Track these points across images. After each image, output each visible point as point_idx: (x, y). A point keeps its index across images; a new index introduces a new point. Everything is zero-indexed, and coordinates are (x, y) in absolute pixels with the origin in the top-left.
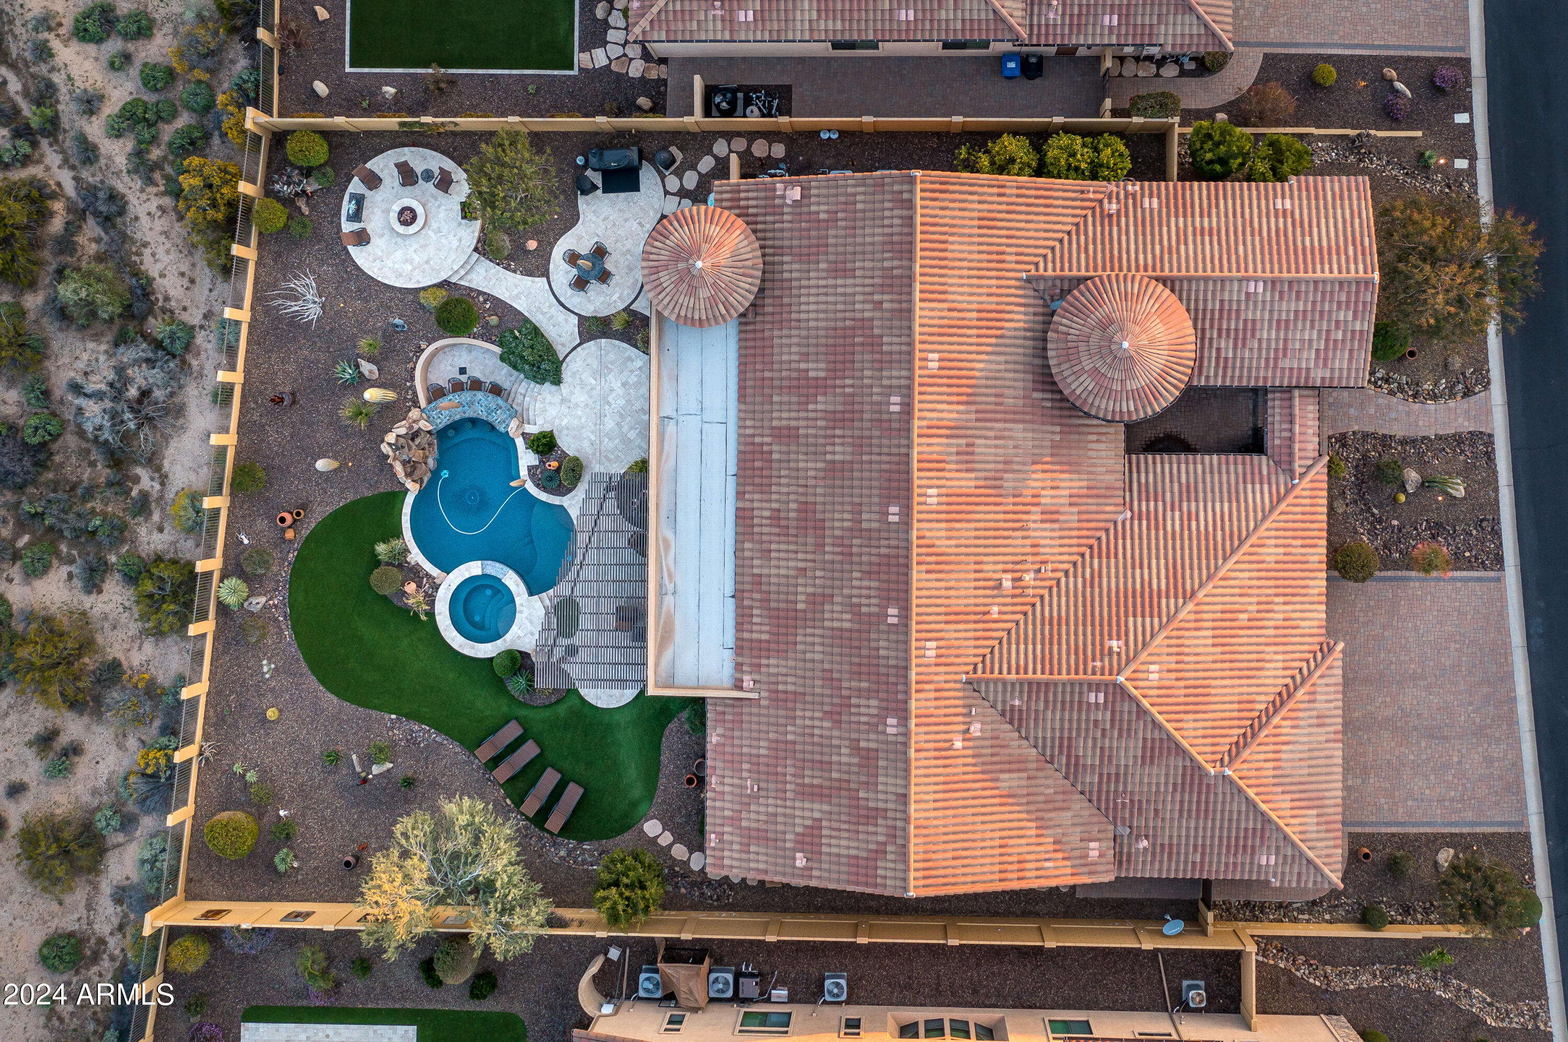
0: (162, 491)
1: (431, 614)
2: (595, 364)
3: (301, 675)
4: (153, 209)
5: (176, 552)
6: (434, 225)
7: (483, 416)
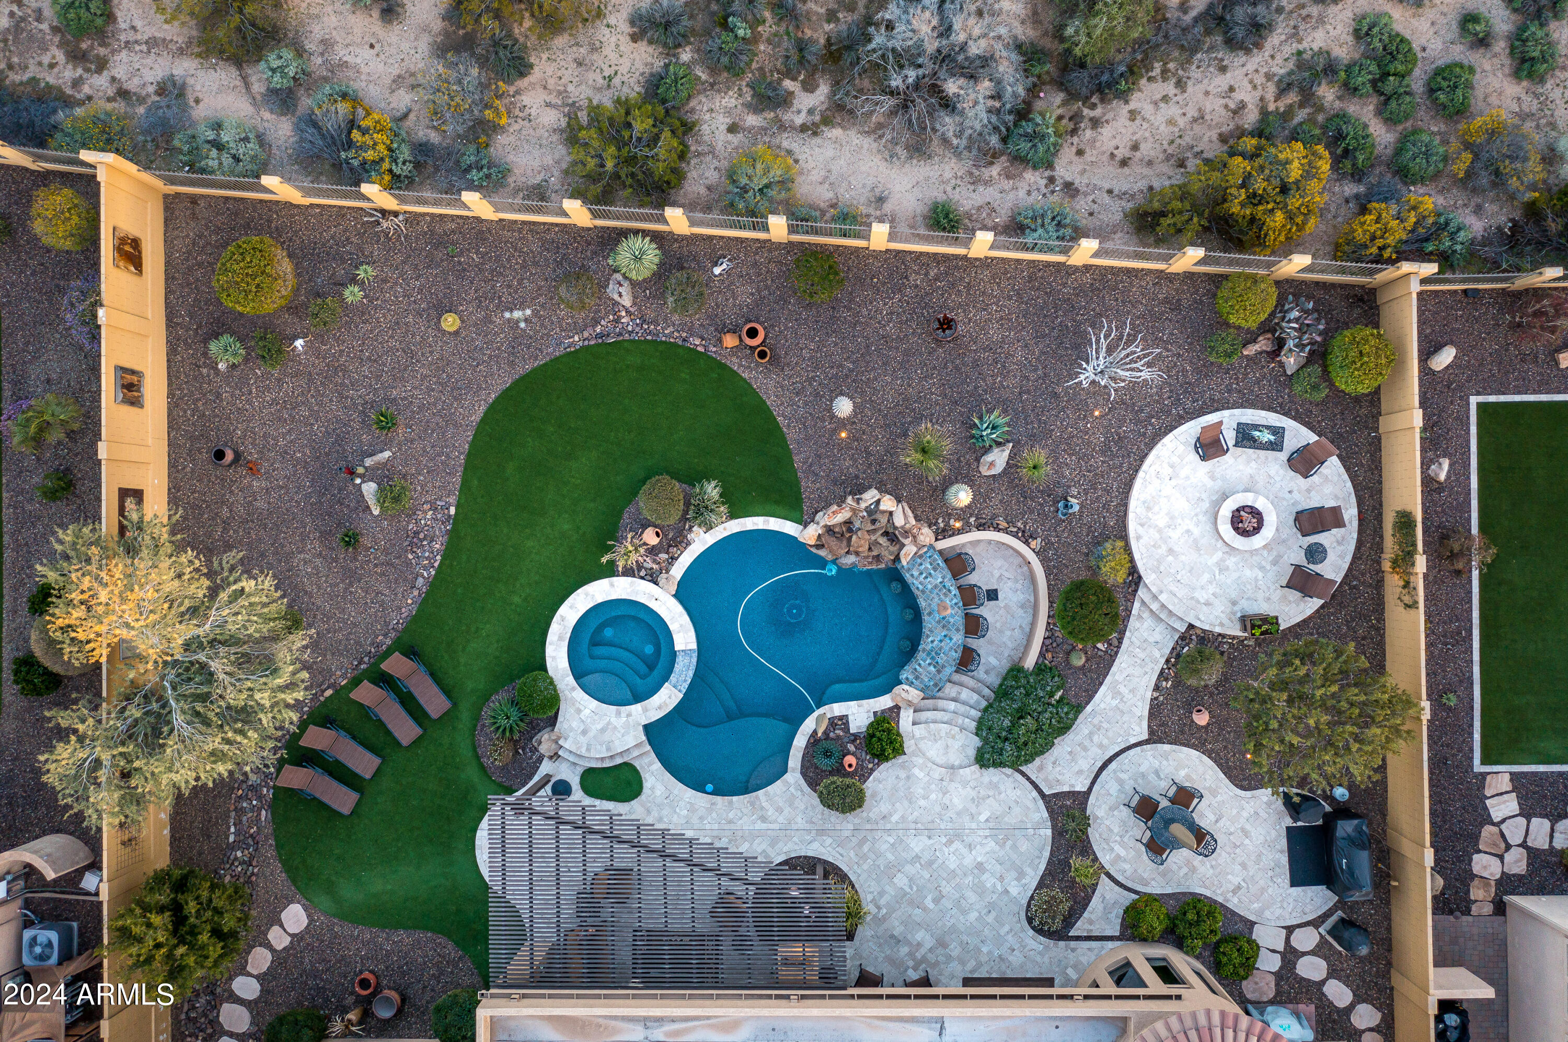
0: (793, 128)
1: (610, 571)
2: (1011, 820)
3: (512, 364)
4: (1238, 96)
5: (699, 154)
6: (1231, 561)
7: (926, 644)
